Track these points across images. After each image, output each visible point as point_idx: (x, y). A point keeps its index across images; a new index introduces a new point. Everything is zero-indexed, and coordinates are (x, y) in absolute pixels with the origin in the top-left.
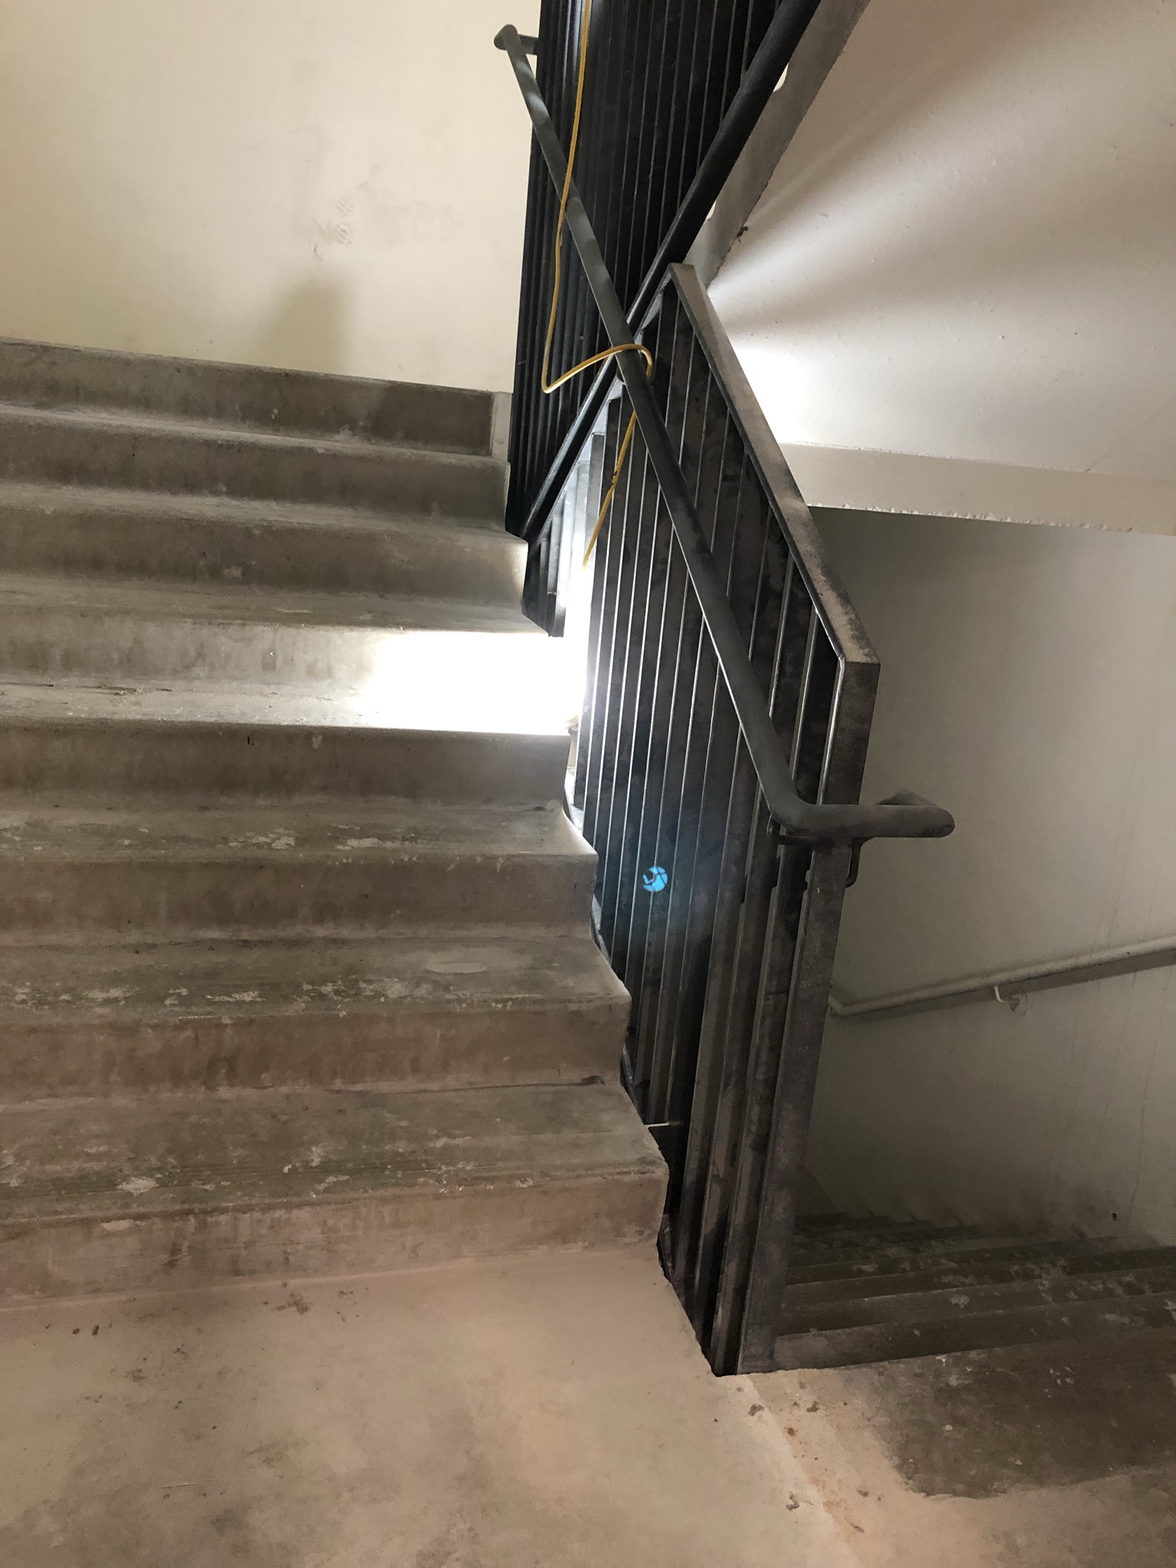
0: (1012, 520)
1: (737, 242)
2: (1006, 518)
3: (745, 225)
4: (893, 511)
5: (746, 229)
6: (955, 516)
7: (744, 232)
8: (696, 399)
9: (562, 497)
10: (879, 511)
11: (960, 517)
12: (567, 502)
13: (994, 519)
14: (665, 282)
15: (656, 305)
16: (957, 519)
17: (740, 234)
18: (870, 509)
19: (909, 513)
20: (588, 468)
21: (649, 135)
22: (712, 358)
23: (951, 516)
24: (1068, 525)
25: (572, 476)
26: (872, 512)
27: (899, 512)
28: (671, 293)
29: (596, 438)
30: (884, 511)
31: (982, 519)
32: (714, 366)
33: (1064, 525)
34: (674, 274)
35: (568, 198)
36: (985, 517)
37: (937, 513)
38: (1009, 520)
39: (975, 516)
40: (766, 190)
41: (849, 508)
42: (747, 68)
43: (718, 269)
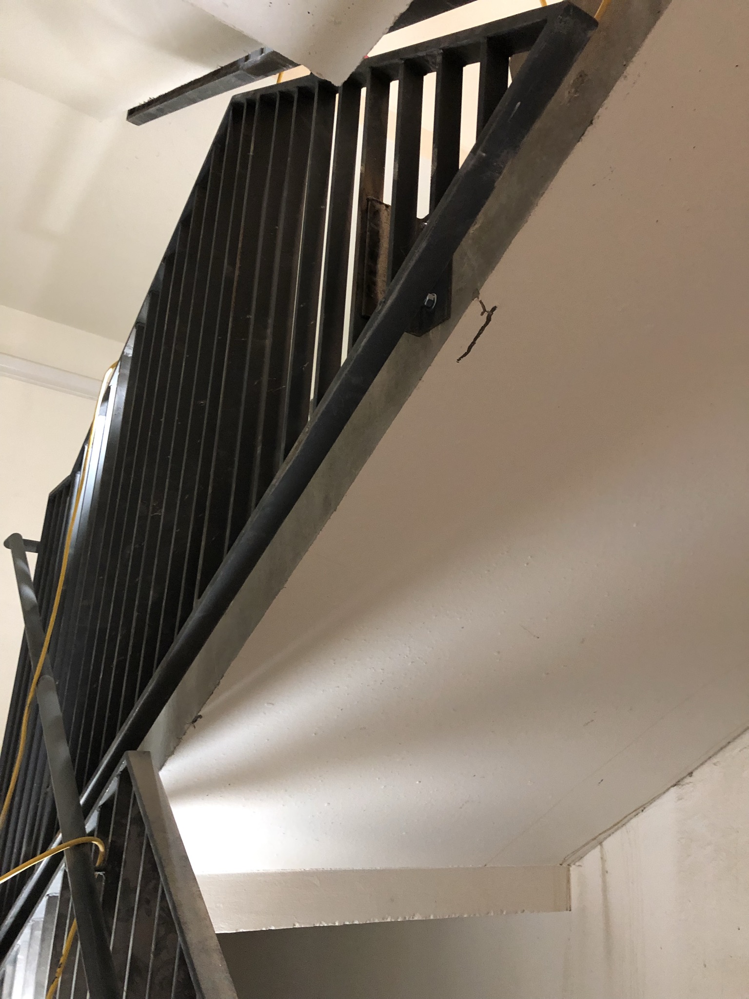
0: (434, 917)
1: (192, 728)
2: (430, 916)
3: (199, 714)
4: (337, 924)
5: (200, 717)
6: (389, 920)
7: (199, 719)
8: (146, 902)
9: (15, 949)
10: (326, 925)
11: (393, 920)
12: (19, 956)
13: (420, 918)
14: (121, 768)
15: (113, 786)
16: (391, 922)
17: (195, 721)
18: (318, 925)
19: (351, 923)
20: (41, 925)
21: (114, 628)
22: (163, 867)
23: (385, 921)
24: (477, 915)
25: (26, 932)
26: (320, 927)
27: (342, 924)
28: (126, 779)
29: (51, 899)
30: (330, 925)
31: (411, 919)
32: (166, 879)
33: (475, 915)
34: (129, 762)
35: (41, 675)
36: (413, 918)
37: (374, 920)
38: (432, 917)
39: (405, 918)
40: (219, 687)
41: (299, 926)
42: (199, 597)
43: (175, 748)
